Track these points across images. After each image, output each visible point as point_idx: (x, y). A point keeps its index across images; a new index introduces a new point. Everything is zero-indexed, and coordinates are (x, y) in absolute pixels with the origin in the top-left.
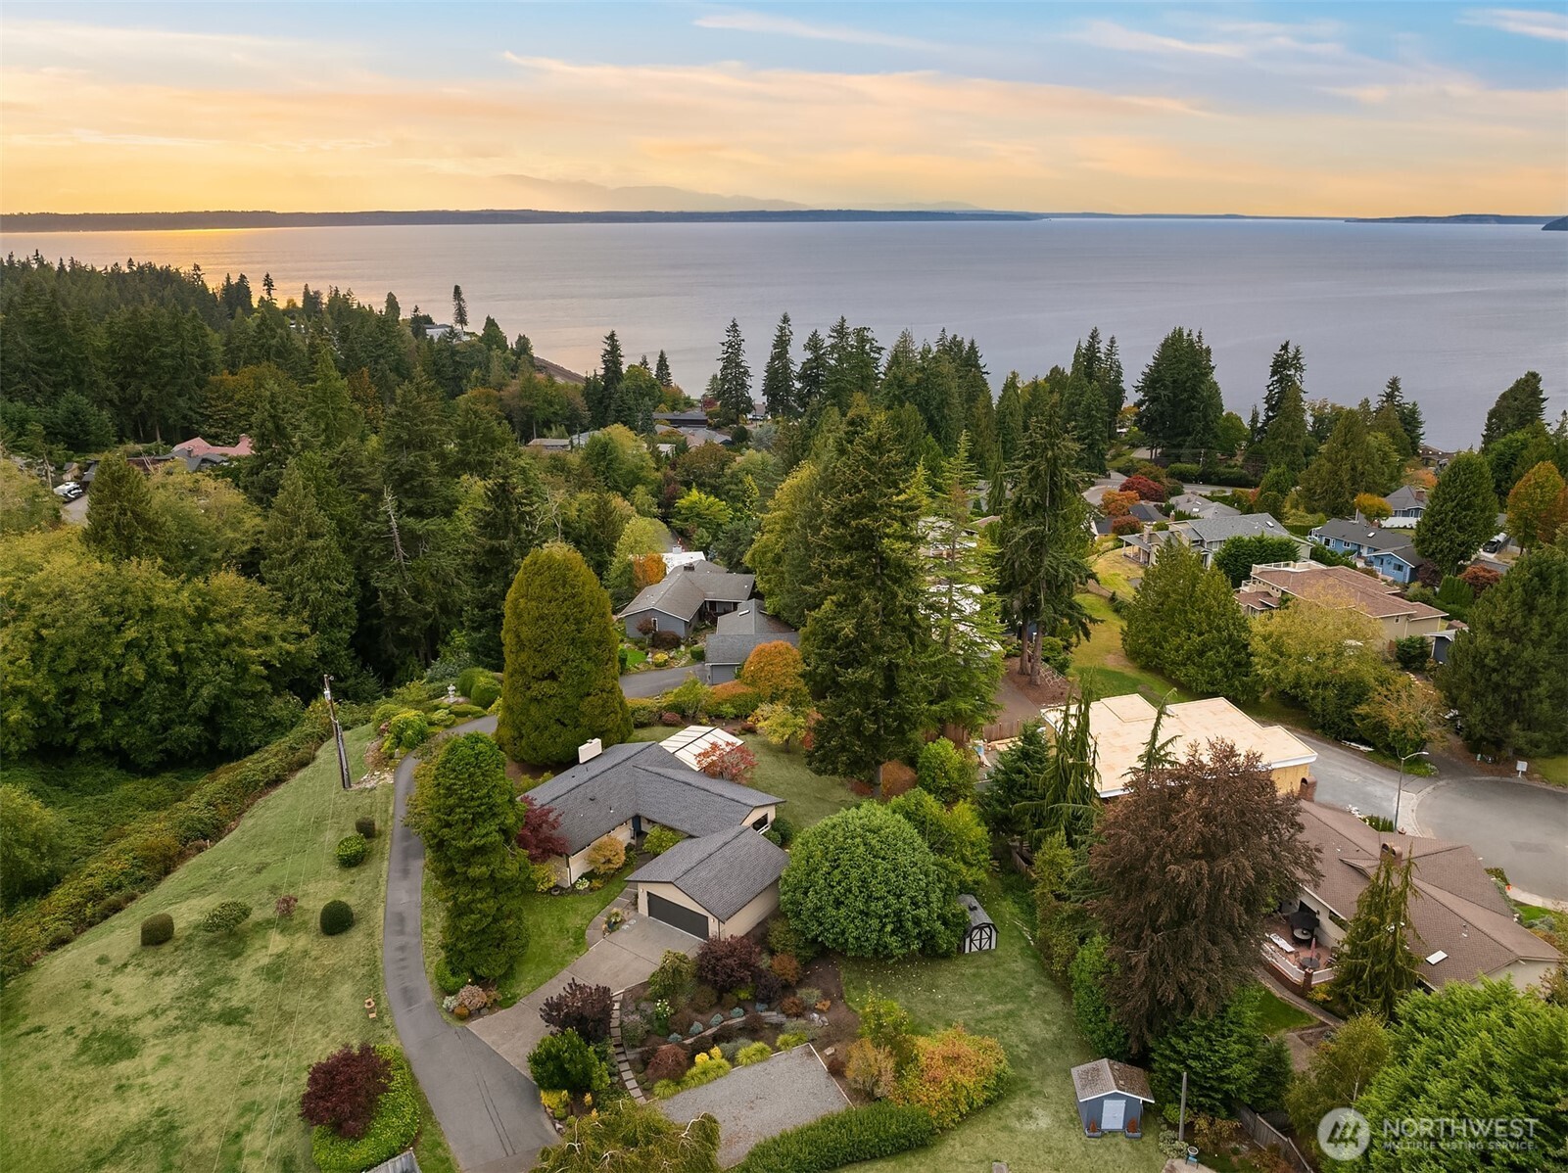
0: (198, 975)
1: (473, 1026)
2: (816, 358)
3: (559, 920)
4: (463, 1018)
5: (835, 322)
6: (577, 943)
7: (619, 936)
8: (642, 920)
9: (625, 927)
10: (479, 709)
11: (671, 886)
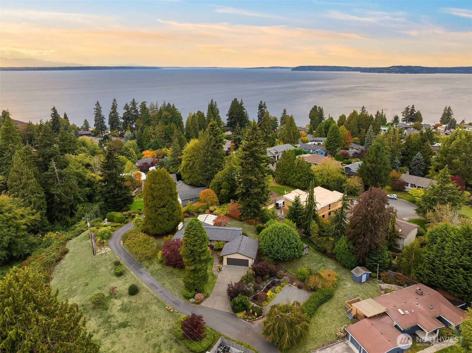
0: (100, 318)
1: (203, 304)
2: (128, 112)
4: (198, 303)
5: (131, 101)
7: (223, 272)
9: (223, 270)
10: (120, 224)
11: (237, 254)
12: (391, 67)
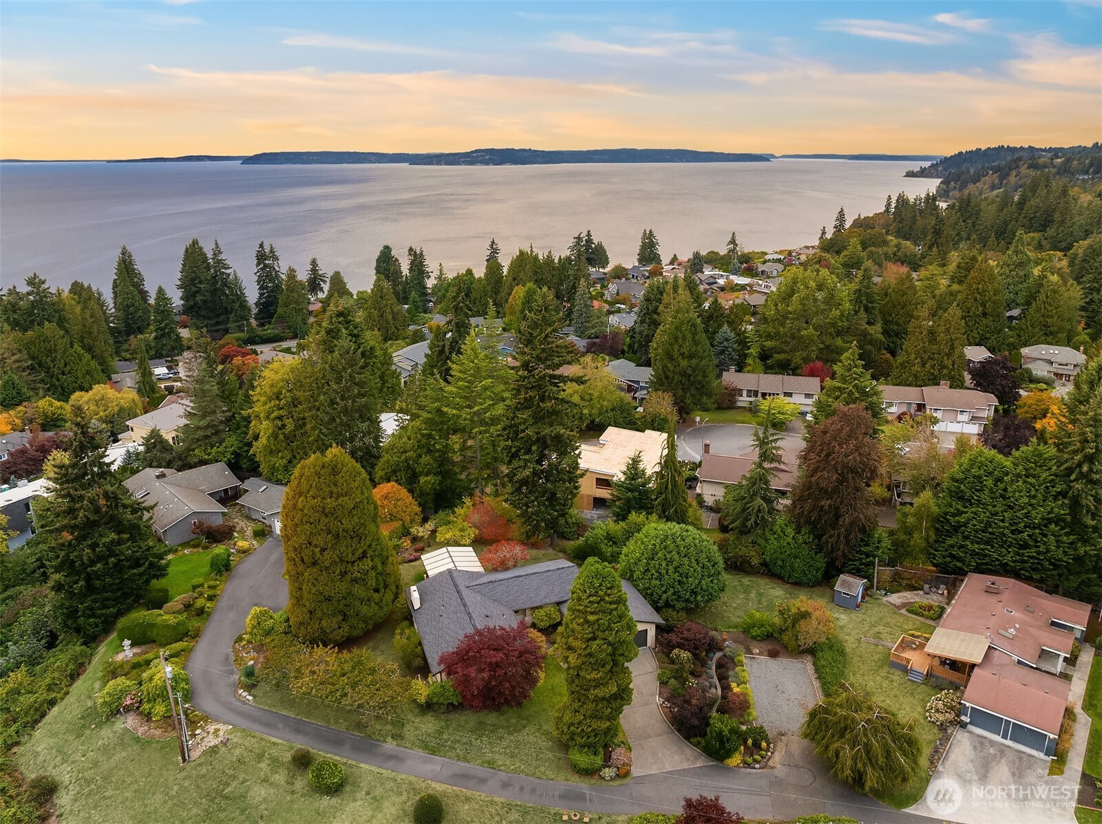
1: (634, 772)
4: (625, 775)
12: (472, 152)
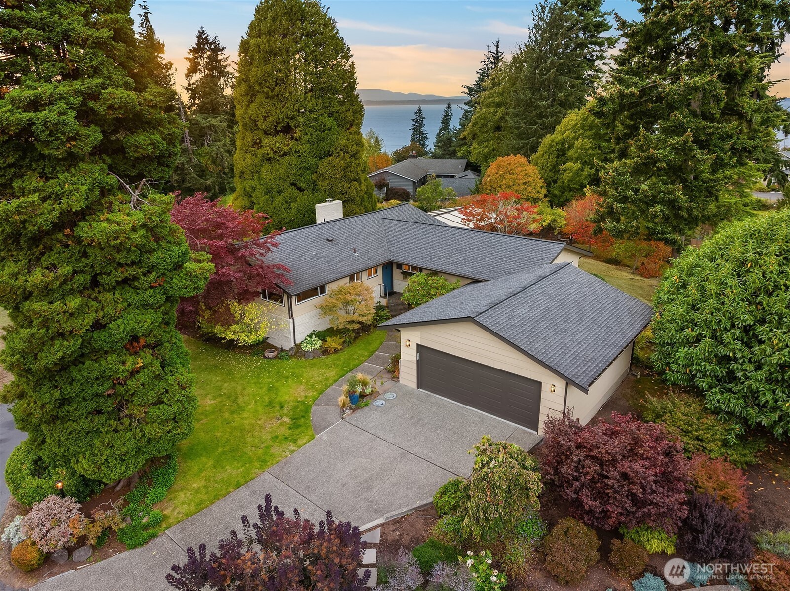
3: (270, 389)
6: (295, 425)
7: (369, 417)
8: (406, 393)
9: (379, 402)
